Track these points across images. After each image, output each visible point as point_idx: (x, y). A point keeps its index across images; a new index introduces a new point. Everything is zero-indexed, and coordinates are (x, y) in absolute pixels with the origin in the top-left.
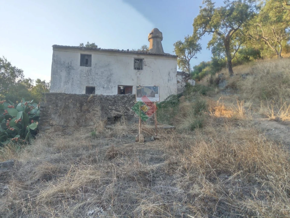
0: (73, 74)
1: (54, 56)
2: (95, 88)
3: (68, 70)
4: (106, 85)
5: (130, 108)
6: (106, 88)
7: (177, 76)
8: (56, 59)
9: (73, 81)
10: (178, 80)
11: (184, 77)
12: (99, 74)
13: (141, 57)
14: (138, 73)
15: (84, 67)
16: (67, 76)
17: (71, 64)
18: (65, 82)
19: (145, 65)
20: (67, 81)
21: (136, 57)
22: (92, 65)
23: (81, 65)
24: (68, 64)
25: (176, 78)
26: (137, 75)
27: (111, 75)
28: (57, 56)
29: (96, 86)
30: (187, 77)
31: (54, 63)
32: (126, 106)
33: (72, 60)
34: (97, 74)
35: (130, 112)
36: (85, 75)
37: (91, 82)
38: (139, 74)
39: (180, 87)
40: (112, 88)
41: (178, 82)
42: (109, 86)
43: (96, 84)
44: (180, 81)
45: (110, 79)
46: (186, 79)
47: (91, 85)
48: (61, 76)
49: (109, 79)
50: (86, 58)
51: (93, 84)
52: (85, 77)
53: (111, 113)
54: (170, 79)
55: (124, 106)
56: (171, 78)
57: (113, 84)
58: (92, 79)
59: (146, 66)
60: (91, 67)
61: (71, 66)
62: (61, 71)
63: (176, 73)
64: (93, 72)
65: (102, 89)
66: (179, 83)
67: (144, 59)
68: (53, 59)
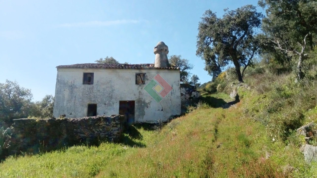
0: (76, 92)
1: (58, 76)
2: (97, 105)
3: (71, 89)
4: (107, 101)
5: (95, 130)
6: (107, 104)
7: (180, 89)
8: (60, 79)
9: (75, 100)
10: (182, 92)
11: (187, 89)
12: (100, 91)
13: (144, 71)
14: (140, 87)
15: (87, 85)
16: (70, 94)
17: (74, 83)
18: (68, 100)
19: (146, 80)
20: (70, 100)
21: (138, 71)
22: (94, 83)
23: (84, 83)
24: (71, 83)
25: (180, 90)
26: (139, 89)
27: (112, 91)
28: (61, 76)
29: (98, 102)
30: (191, 89)
31: (58, 83)
32: (91, 128)
33: (75, 79)
34: (99, 91)
35: (95, 134)
36: (87, 93)
37: (93, 99)
38: (141, 89)
39: (184, 100)
40: (113, 104)
41: (182, 94)
42: (111, 103)
43: (97, 100)
44: (183, 94)
45: (112, 95)
46: (190, 91)
47: (92, 103)
48: (64, 95)
49: (110, 95)
50: (89, 76)
51: (95, 101)
52: (87, 94)
53: (76, 135)
54: (173, 92)
55: (89, 128)
56: (175, 91)
57: (114, 100)
58: (94, 96)
59: (148, 80)
60: (93, 85)
61: (74, 85)
62: (65, 90)
63: (180, 86)
64: (95, 89)
65: (103, 105)
66: (183, 96)
67: (145, 74)
68: (57, 79)
